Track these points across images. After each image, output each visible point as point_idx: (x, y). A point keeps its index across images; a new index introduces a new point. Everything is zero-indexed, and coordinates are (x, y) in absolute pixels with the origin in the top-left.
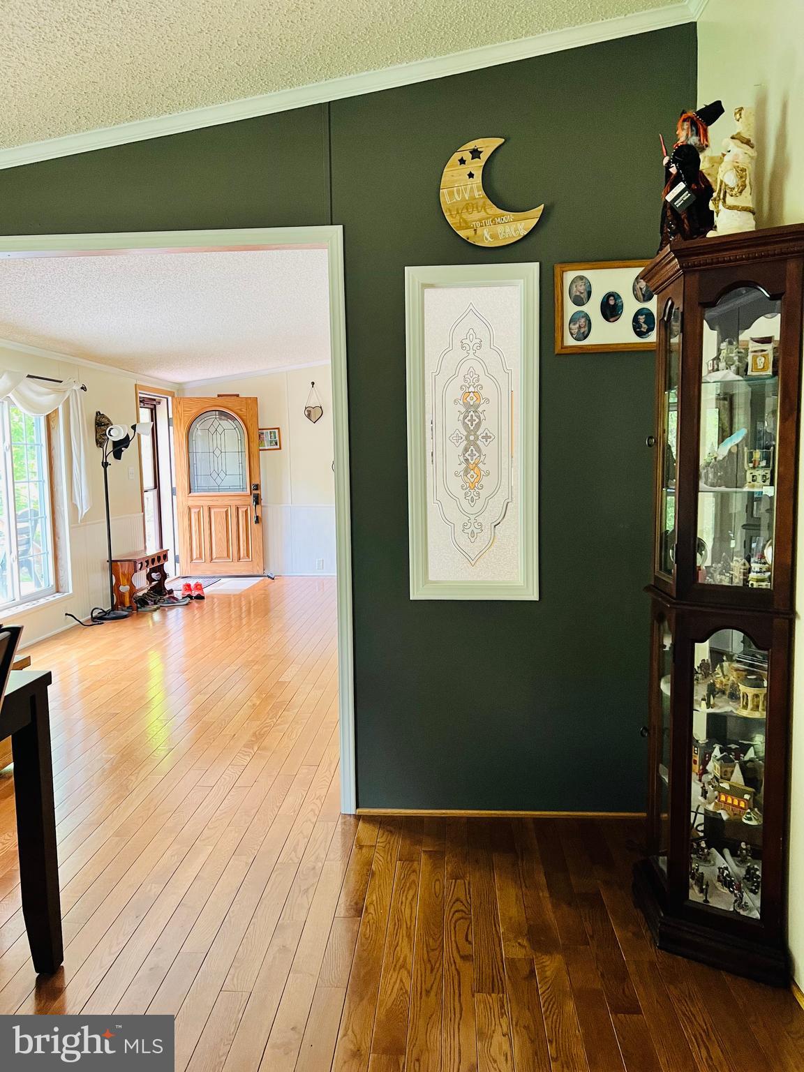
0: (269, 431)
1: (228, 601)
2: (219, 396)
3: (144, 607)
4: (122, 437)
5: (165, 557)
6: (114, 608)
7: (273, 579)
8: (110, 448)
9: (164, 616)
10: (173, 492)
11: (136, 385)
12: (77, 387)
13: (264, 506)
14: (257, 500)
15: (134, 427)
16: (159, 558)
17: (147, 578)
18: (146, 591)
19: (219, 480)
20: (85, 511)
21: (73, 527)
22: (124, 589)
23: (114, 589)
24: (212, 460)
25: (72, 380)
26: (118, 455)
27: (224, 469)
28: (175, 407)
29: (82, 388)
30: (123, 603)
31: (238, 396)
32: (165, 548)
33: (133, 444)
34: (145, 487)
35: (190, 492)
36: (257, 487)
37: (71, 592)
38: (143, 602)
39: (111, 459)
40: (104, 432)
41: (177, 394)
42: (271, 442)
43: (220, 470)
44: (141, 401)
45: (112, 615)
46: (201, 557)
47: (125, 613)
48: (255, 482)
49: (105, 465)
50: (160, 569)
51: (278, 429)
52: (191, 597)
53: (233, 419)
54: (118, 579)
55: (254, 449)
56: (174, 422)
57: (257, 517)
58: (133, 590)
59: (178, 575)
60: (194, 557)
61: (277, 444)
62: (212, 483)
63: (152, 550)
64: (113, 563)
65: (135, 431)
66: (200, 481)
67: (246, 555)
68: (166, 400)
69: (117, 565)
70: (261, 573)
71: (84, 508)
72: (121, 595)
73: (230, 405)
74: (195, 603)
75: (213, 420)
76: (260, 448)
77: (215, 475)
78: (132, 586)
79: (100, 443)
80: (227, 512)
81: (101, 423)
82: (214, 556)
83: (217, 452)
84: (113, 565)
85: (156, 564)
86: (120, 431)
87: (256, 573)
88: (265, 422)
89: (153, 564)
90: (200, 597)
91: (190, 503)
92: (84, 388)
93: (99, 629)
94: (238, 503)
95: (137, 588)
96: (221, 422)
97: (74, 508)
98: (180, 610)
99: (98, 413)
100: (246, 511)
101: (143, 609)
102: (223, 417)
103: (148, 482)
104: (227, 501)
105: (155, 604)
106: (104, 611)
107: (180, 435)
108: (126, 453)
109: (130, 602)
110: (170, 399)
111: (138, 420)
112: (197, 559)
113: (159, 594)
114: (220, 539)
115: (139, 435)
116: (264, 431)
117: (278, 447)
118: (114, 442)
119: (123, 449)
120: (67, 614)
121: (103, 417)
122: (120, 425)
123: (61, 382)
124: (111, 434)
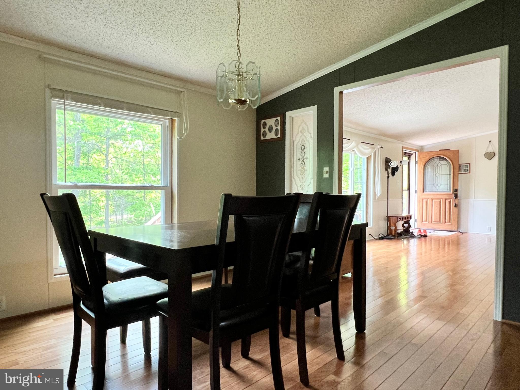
0: (464, 165)
1: (438, 240)
2: (440, 150)
3: (400, 236)
4: (395, 166)
5: (411, 218)
6: (388, 235)
7: (462, 233)
8: (390, 170)
9: (408, 241)
10: (416, 192)
11: (402, 147)
12: (379, 147)
13: (460, 200)
14: (456, 196)
15: (401, 162)
16: (408, 218)
17: (402, 226)
18: (401, 231)
19: (437, 187)
20: (379, 196)
21: (374, 201)
22: (393, 228)
23: (388, 228)
24: (434, 178)
25: (377, 144)
26: (393, 174)
27: (440, 183)
28: (419, 156)
29: (381, 147)
30: (391, 234)
31: (449, 150)
32: (410, 214)
33: (400, 169)
34: (404, 189)
35: (423, 192)
36: (456, 190)
37: (371, 226)
38: (400, 234)
39: (390, 175)
40: (388, 165)
41: (420, 150)
42: (465, 170)
43: (438, 182)
44: (404, 154)
45: (387, 237)
46: (426, 221)
47: (392, 237)
48: (456, 188)
49: (388, 177)
50: (408, 222)
51: (469, 164)
52: (421, 235)
53: (446, 160)
54: (390, 224)
55: (456, 173)
56: (418, 162)
57: (456, 204)
58: (396, 229)
59: (416, 227)
60: (424, 220)
61: (468, 170)
62: (434, 189)
63: (405, 214)
64: (389, 218)
65: (401, 164)
66: (428, 188)
67: (449, 221)
68: (415, 153)
69: (390, 218)
70: (456, 230)
71: (379, 194)
72: (391, 231)
73: (445, 154)
74: (423, 239)
75: (436, 161)
76: (459, 173)
77: (435, 185)
78: (396, 228)
79: (386, 169)
80: (440, 202)
81: (387, 161)
82: (433, 221)
83: (437, 175)
84: (388, 218)
85: (407, 220)
86: (395, 163)
87: (453, 230)
88: (463, 160)
89: (405, 219)
90: (425, 236)
91: (424, 196)
92: (382, 147)
93: (382, 242)
94: (446, 197)
95: (398, 229)
96: (440, 162)
97: (375, 194)
98: (416, 239)
99: (386, 157)
100: (450, 202)
101: (400, 237)
102: (441, 160)
103: (405, 187)
104: (440, 197)
105: (405, 236)
106: (384, 236)
107: (421, 168)
108: (396, 173)
109: (395, 233)
110: (417, 153)
111: (403, 160)
112: (425, 221)
113: (407, 233)
114: (436, 213)
115: (403, 165)
116: (462, 165)
117: (468, 172)
118: (392, 168)
119: (395, 172)
120: (369, 234)
121: (388, 158)
122: (395, 161)
123: (373, 145)
124: (391, 165)
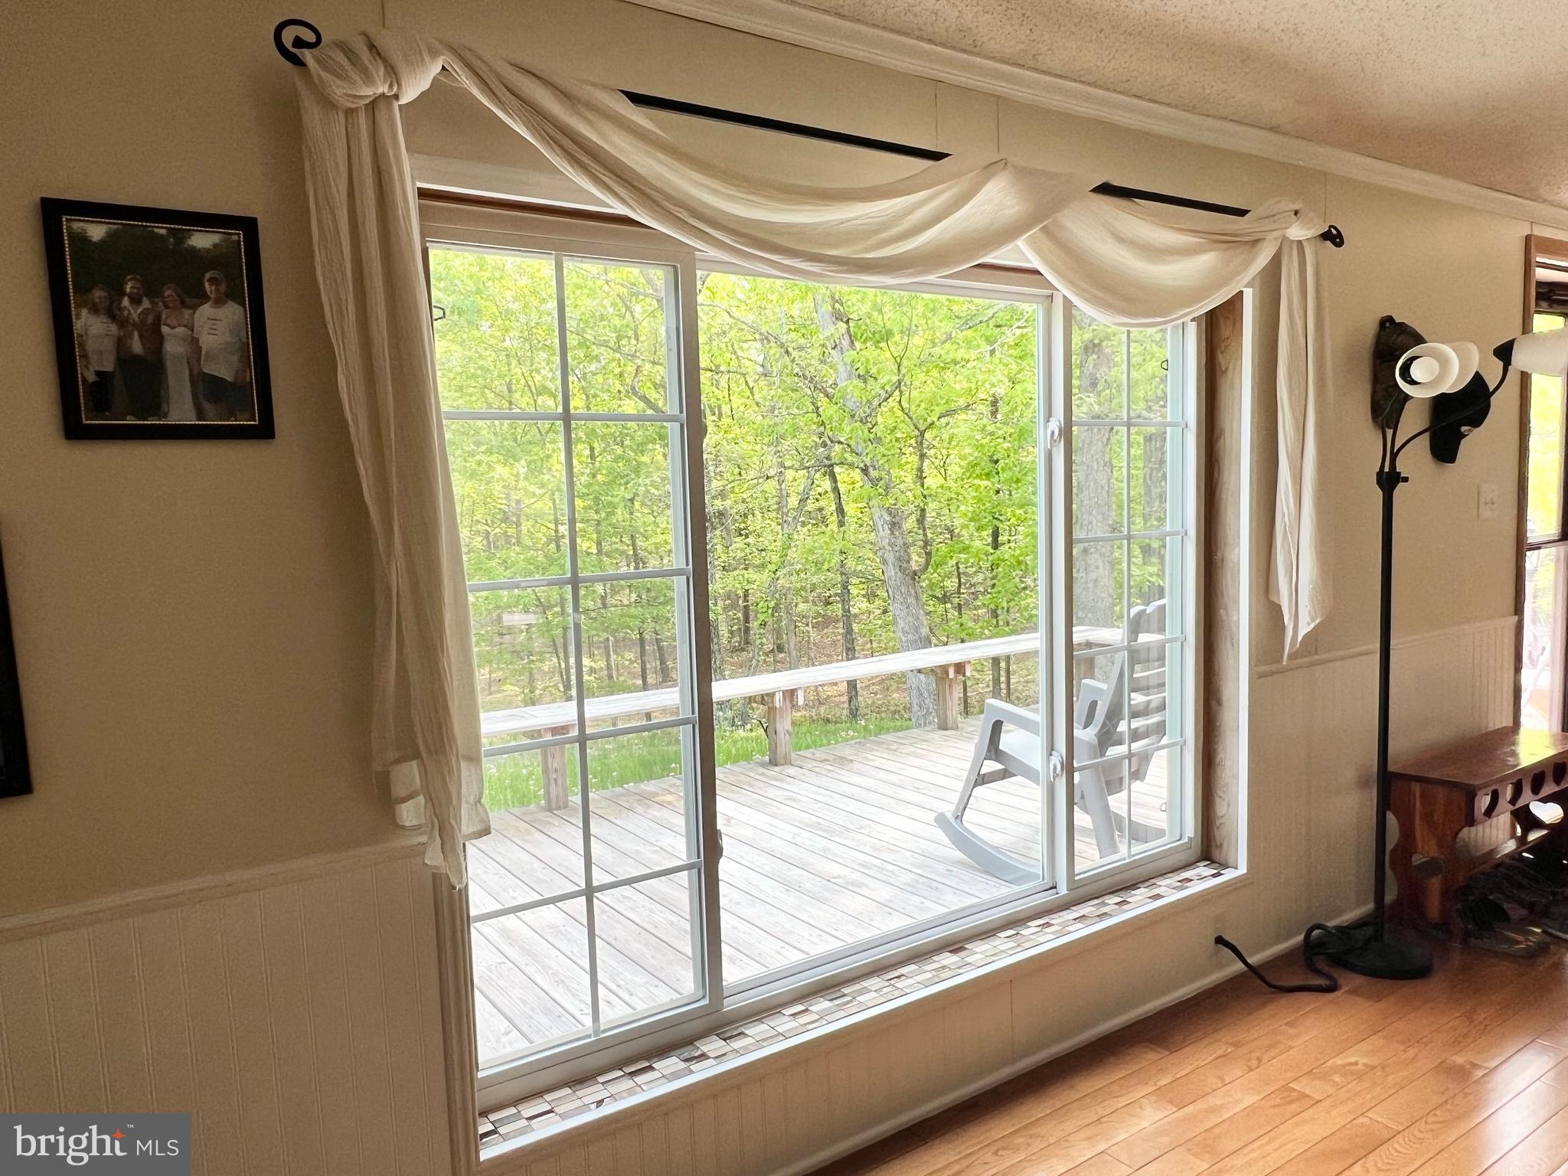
4: (1456, 384)
8: (1413, 420)
11: (1528, 239)
12: (1303, 232)
15: (1507, 353)
20: (1304, 630)
21: (1261, 676)
25: (1286, 210)
26: (1445, 448)
29: (1327, 236)
33: (1501, 405)
34: (1532, 536)
37: (1243, 869)
39: (1415, 459)
40: (1391, 379)
44: (1539, 295)
45: (1373, 962)
49: (1389, 480)
54: (1405, 822)
65: (1508, 363)
71: (1305, 616)
86: (1444, 362)
89: (1536, 791)
92: (1334, 237)
97: (1270, 617)
99: (1382, 319)
111: (1522, 334)
118: (1429, 402)
119: (1464, 429)
120: (1220, 940)
121: (1403, 328)
122: (1447, 349)
123: (1242, 213)
124: (1413, 382)
